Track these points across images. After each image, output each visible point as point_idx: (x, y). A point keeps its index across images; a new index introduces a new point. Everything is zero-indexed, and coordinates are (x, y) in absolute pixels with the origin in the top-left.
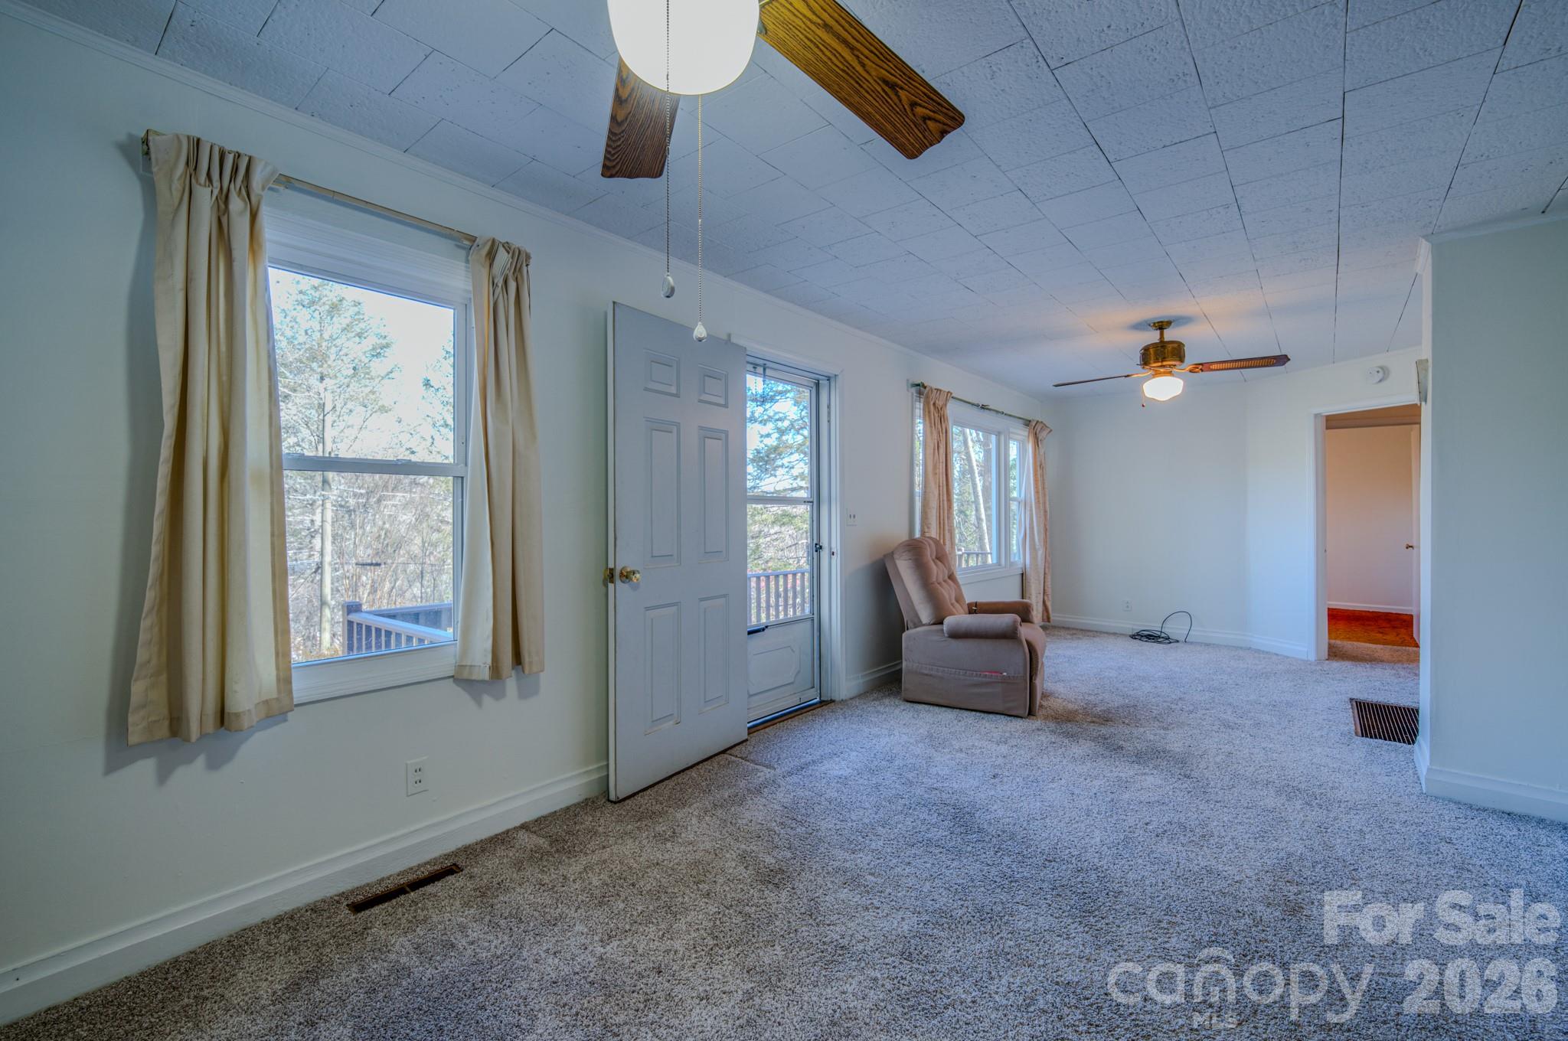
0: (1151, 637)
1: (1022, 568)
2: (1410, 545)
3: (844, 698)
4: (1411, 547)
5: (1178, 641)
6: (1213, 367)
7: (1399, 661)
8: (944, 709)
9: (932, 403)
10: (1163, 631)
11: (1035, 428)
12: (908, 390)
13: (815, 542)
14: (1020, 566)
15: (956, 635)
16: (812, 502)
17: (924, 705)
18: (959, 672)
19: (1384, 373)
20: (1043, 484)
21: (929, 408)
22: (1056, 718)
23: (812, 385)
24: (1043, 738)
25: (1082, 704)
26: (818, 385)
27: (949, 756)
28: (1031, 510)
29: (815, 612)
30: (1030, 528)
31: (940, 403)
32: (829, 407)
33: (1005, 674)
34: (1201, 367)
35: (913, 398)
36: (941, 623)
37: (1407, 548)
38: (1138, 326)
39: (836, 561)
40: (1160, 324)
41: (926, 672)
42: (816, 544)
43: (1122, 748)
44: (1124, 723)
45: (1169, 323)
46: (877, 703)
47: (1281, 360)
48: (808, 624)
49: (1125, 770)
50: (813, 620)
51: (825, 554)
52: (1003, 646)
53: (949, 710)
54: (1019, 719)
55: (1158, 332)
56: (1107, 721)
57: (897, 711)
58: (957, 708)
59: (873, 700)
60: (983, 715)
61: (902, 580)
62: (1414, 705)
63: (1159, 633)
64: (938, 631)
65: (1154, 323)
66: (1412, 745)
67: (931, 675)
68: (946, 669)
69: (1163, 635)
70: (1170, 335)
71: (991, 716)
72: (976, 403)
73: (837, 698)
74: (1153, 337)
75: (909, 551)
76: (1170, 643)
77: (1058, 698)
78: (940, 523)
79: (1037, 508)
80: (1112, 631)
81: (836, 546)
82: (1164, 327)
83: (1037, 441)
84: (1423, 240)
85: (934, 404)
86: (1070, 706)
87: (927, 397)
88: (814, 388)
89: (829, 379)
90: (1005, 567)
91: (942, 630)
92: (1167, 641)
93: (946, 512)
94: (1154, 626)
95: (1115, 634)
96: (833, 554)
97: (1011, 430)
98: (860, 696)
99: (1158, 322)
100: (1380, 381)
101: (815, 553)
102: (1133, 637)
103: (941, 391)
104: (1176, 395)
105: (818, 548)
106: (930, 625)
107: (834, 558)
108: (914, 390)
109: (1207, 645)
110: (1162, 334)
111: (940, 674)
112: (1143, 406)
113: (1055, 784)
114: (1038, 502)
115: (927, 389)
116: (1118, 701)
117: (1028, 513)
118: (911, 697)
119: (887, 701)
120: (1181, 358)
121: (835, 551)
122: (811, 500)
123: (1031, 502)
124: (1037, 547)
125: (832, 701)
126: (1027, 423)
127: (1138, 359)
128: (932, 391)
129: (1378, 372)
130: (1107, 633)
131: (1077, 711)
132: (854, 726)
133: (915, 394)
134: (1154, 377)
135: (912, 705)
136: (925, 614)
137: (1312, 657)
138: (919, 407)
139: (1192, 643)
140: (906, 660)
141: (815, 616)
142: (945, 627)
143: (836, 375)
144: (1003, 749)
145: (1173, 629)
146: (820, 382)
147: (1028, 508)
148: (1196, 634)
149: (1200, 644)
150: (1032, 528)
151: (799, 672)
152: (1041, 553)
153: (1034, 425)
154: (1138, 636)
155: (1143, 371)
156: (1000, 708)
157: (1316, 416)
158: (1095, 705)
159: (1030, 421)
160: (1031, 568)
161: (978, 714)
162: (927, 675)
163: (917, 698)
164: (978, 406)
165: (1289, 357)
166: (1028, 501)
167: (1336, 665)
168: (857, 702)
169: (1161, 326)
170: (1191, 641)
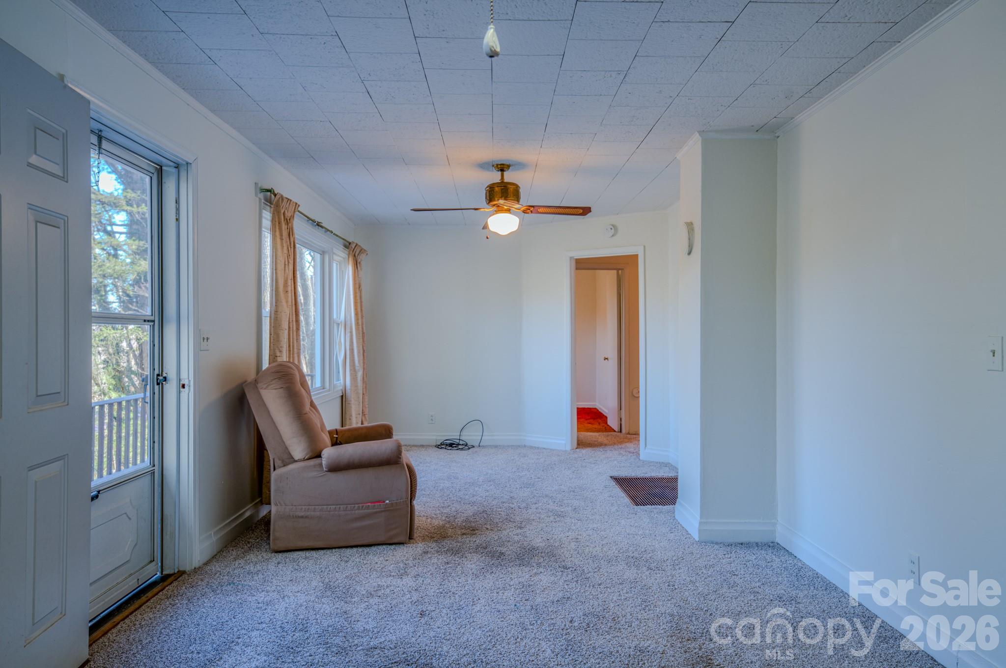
0: (451, 445)
1: (342, 390)
2: (606, 357)
3: (197, 566)
4: (607, 359)
5: (473, 447)
6: (540, 210)
7: (615, 444)
8: (322, 552)
9: (282, 212)
10: (461, 439)
11: (353, 250)
12: (256, 195)
13: (156, 372)
14: (341, 388)
15: (336, 468)
16: (153, 321)
17: (298, 553)
18: (340, 508)
19: (615, 229)
20: (361, 305)
21: (279, 218)
22: (432, 538)
23: (153, 170)
24: (435, 560)
25: (444, 518)
26: (160, 171)
27: (363, 605)
28: (351, 332)
29: (156, 463)
30: (350, 349)
31: (288, 215)
32: (177, 202)
33: (388, 501)
34: (532, 209)
35: (260, 205)
36: (319, 456)
37: (605, 360)
38: (483, 166)
39: (188, 396)
40: (502, 166)
41: (302, 514)
42: (158, 375)
43: (502, 554)
44: (487, 529)
45: (509, 166)
46: (242, 562)
47: (586, 211)
48: (147, 480)
49: (520, 575)
50: (153, 473)
51: (170, 389)
52: (385, 474)
53: (329, 552)
54: (401, 546)
55: (500, 173)
56: (473, 530)
57: (272, 567)
58: (335, 548)
59: (235, 559)
60: (366, 550)
61: (268, 412)
62: (671, 474)
63: (458, 441)
64: (315, 466)
65: (497, 165)
66: (674, 506)
67: (306, 517)
68: (325, 507)
69: (461, 443)
70: (509, 177)
71: (374, 548)
72: (313, 218)
73: (188, 568)
74: (495, 177)
75: (279, 378)
76: (469, 448)
77: (421, 516)
78: (289, 346)
79: (357, 329)
80: (419, 444)
81: (187, 375)
82: (505, 169)
83: (356, 264)
84: (698, 135)
85: (284, 214)
86: (436, 522)
87: (277, 206)
88: (156, 174)
89: (177, 166)
90: (329, 390)
91: (321, 465)
92: (467, 447)
93: (295, 333)
94: (452, 435)
95: (422, 446)
96: (183, 386)
97: (335, 251)
98: (214, 558)
99: (501, 164)
100: (613, 236)
101: (156, 387)
102: (438, 446)
103: (291, 200)
104: (513, 230)
105: (160, 380)
106: (304, 460)
107: (184, 392)
108: (261, 195)
109: (496, 447)
110: (502, 176)
111: (318, 514)
112: (487, 238)
113: (478, 605)
114: (357, 324)
115: (278, 197)
116: (470, 511)
117: (348, 335)
118: (281, 545)
119: (252, 557)
120: (517, 197)
121: (186, 382)
122: (152, 318)
123: (351, 324)
124: (357, 368)
125: (182, 573)
126: (347, 245)
127: (483, 194)
128: (283, 200)
129: (611, 229)
130: (416, 446)
131: (444, 526)
132: (233, 598)
133: (263, 201)
134: (497, 213)
135: (285, 554)
136: (298, 450)
137: (568, 448)
138: (267, 215)
139: (484, 447)
140: (276, 505)
141: (156, 468)
142: (324, 461)
143: (187, 163)
144: (408, 581)
145: (469, 436)
146: (163, 168)
147: (348, 330)
148: (487, 439)
149: (491, 447)
150: (352, 350)
151: (136, 545)
152: (360, 374)
153: (353, 247)
154: (440, 446)
155: (487, 206)
156: (382, 539)
157: (571, 258)
158: (455, 517)
159: (350, 244)
160: (351, 389)
161: (360, 550)
162: (302, 517)
163: (291, 545)
164: (314, 221)
165: (592, 210)
166: (348, 323)
167: (585, 451)
168: (216, 567)
169: (502, 168)
170: (485, 444)
